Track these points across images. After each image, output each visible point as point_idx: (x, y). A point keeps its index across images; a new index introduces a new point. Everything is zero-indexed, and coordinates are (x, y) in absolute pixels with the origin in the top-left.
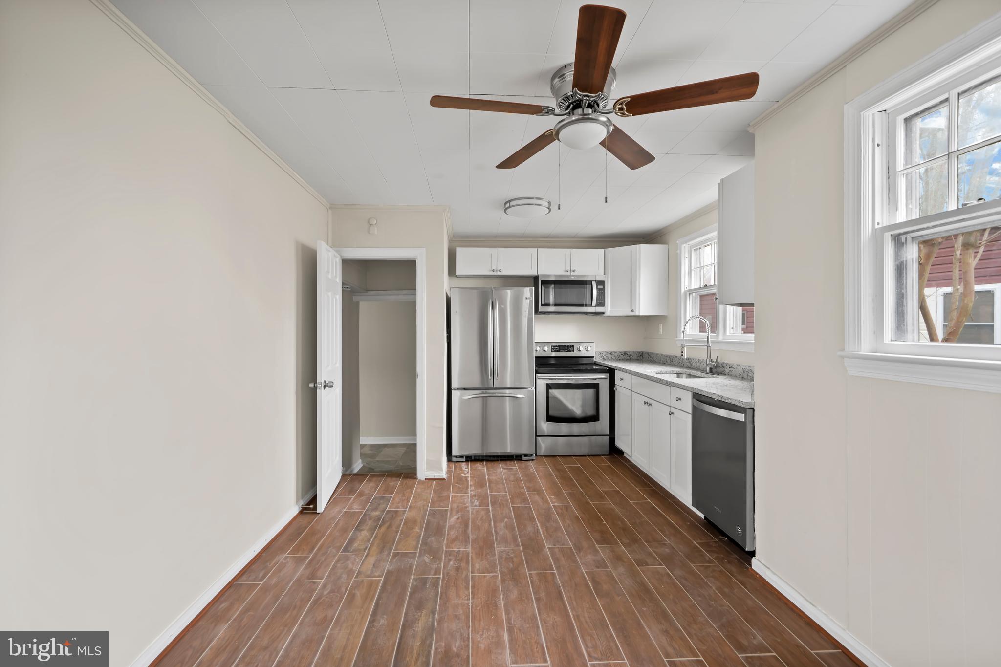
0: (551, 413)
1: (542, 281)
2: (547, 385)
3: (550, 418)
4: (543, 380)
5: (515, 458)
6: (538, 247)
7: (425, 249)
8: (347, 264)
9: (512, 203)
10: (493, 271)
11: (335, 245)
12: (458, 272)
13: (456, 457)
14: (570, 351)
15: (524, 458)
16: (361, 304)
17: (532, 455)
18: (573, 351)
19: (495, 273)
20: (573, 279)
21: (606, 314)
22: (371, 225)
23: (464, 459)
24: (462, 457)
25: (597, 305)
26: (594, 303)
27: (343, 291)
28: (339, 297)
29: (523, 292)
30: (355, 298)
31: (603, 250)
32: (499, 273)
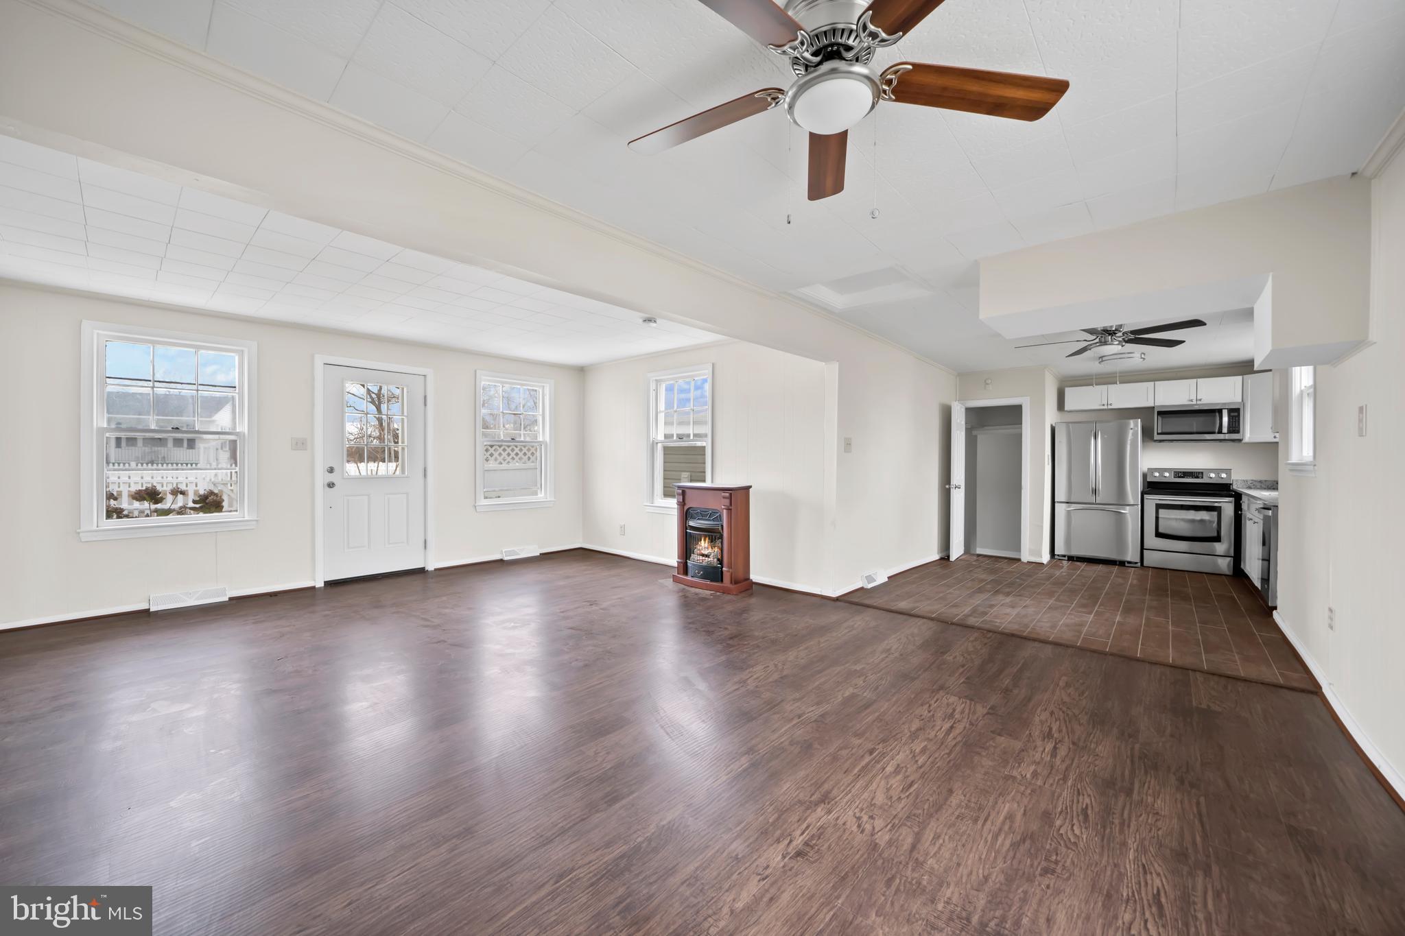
0: (1161, 530)
1: (1158, 412)
2: (1156, 504)
3: (1159, 535)
4: (1152, 500)
5: (1118, 563)
6: (1154, 380)
7: (1029, 397)
8: (969, 411)
9: (1104, 359)
10: (1104, 405)
11: (961, 399)
12: (1066, 408)
13: (1058, 555)
14: (1197, 477)
15: (1127, 565)
16: (978, 436)
17: (1136, 563)
18: (1202, 478)
19: (1105, 407)
20: (1197, 408)
21: (1243, 441)
22: (988, 384)
23: (1066, 558)
24: (1064, 556)
25: (1230, 432)
26: (1225, 430)
27: (966, 428)
28: (963, 433)
29: (1129, 424)
30: (974, 433)
31: (1240, 377)
32: (1110, 407)
